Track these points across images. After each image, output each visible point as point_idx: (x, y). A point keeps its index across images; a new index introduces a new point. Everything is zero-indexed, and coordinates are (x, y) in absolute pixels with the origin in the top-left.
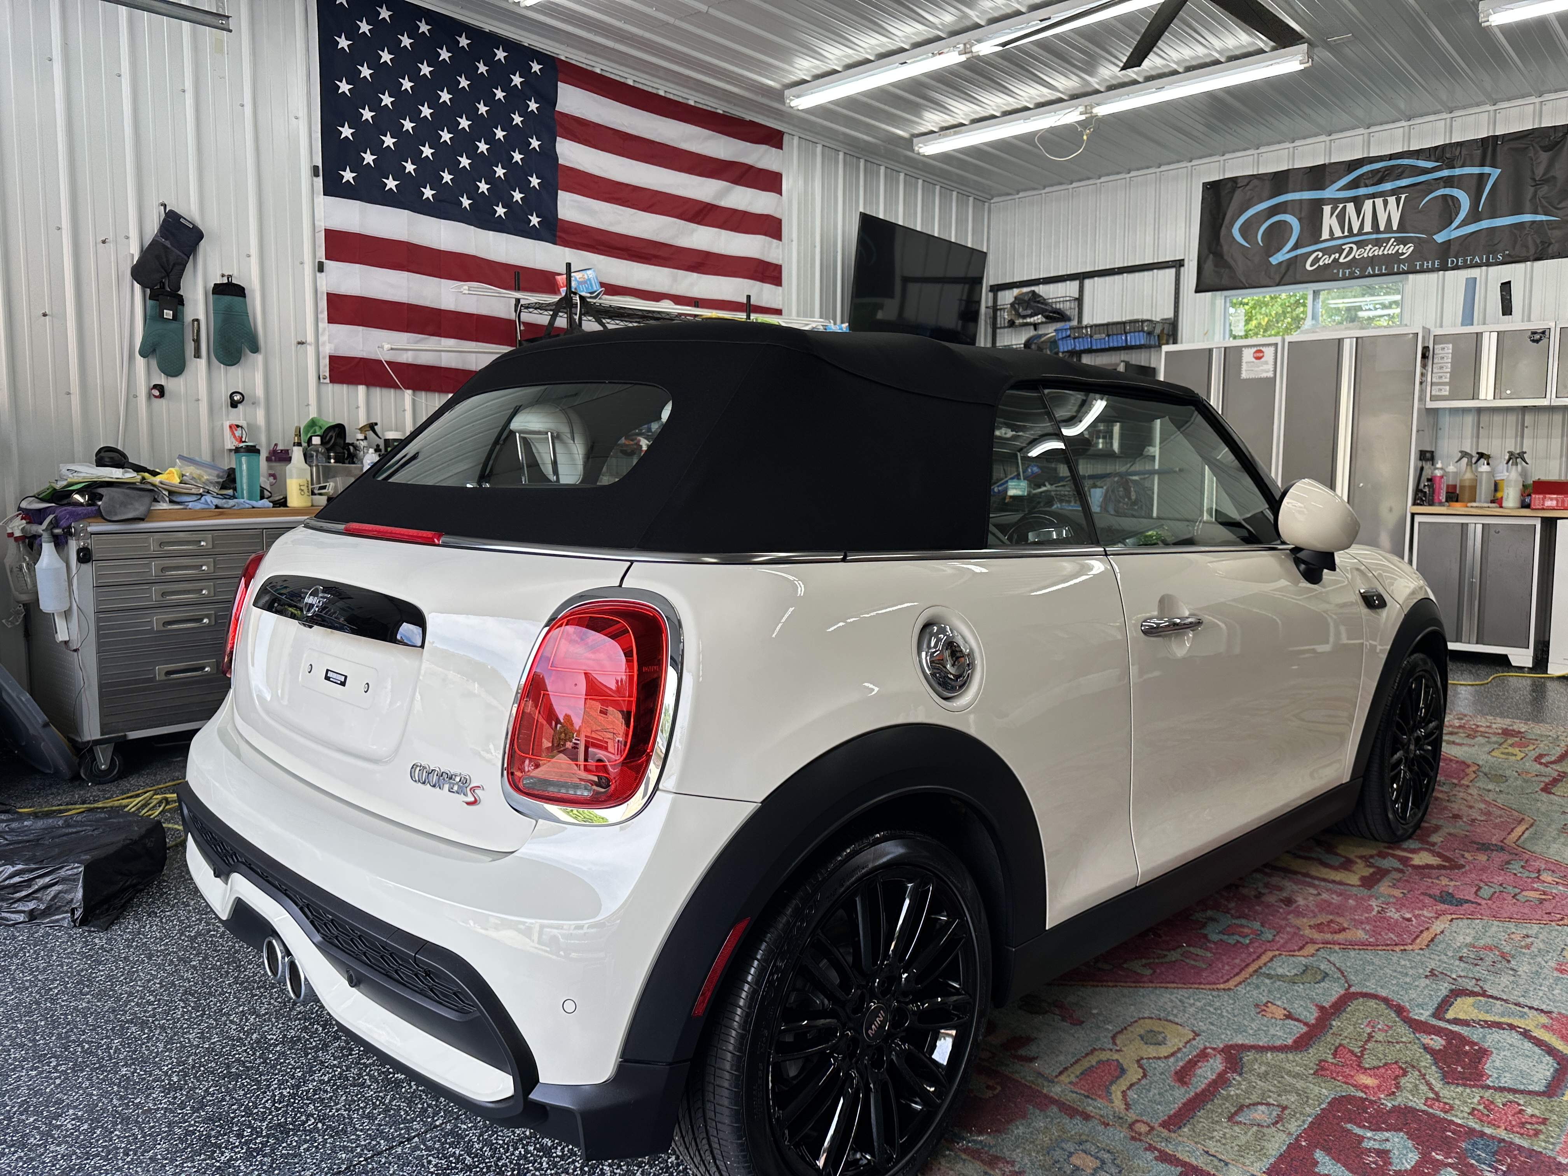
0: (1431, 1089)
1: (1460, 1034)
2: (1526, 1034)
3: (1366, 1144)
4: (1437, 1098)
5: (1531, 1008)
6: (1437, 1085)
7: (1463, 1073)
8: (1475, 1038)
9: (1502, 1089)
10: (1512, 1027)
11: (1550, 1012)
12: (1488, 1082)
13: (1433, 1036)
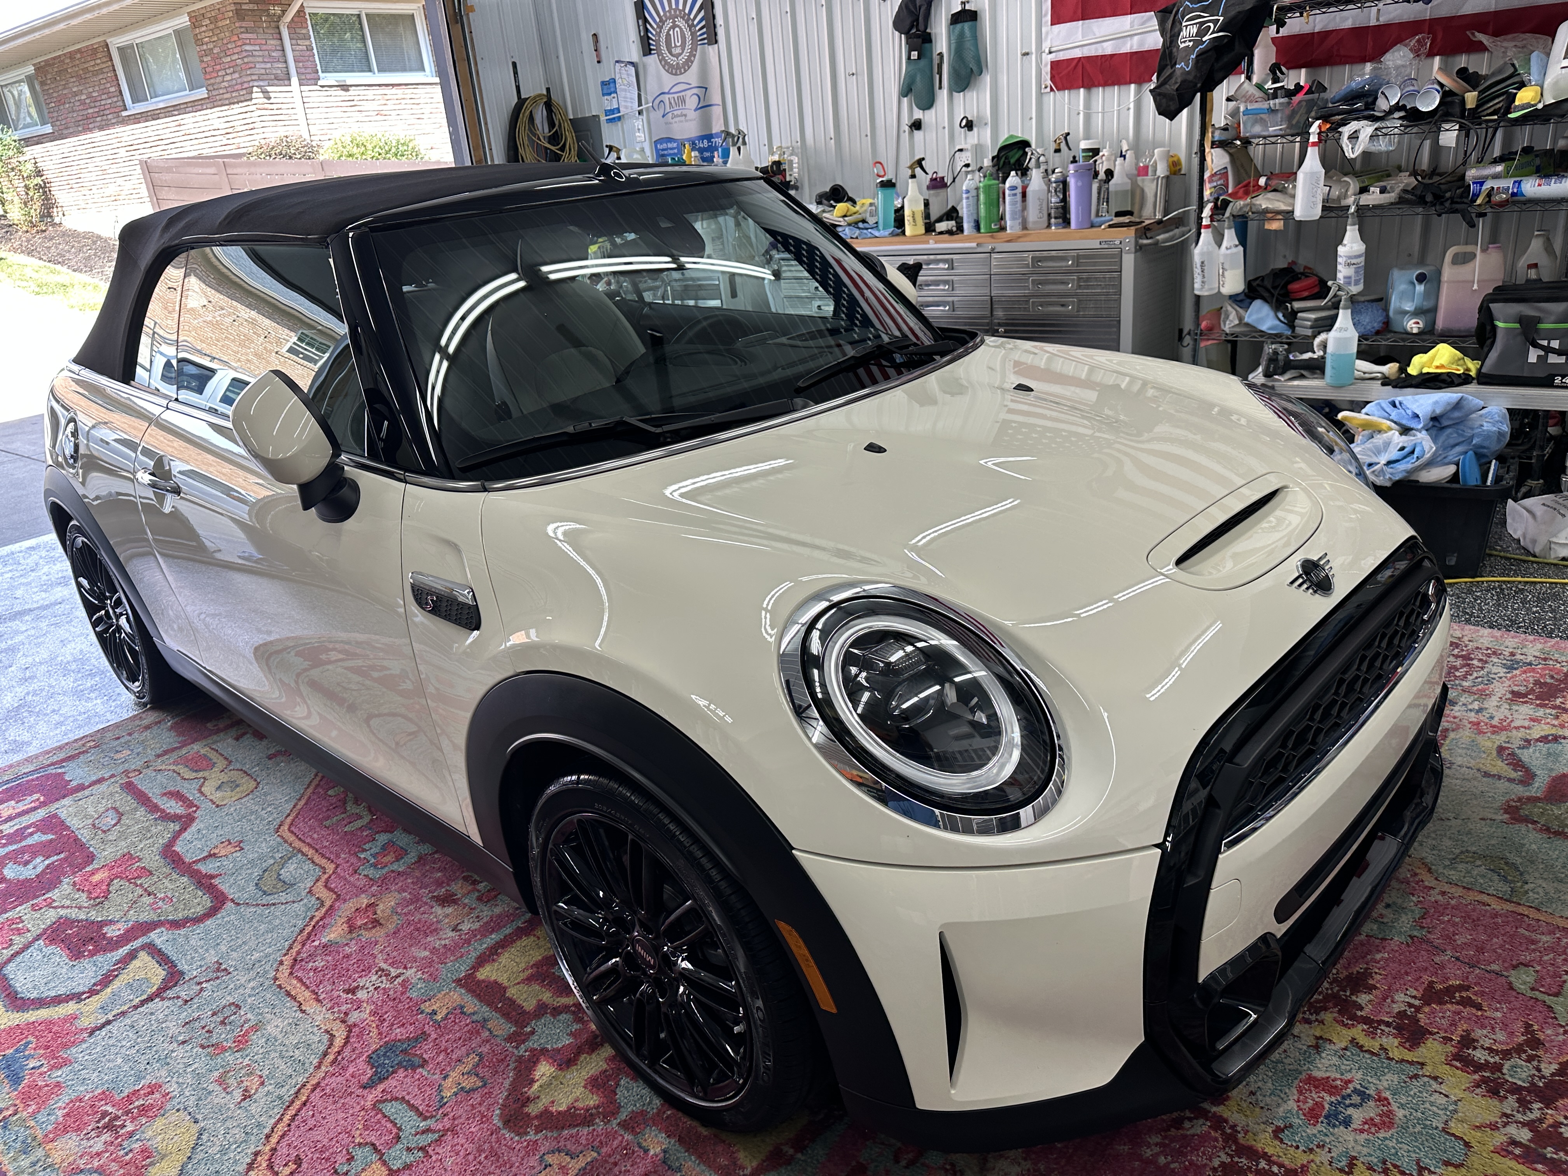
0: (63, 907)
1: (112, 950)
2: (77, 997)
3: (39, 860)
4: (49, 906)
5: (108, 1022)
6: (62, 912)
7: (63, 932)
8: (99, 958)
9: (26, 947)
10: (92, 992)
11: (91, 1033)
12: (41, 942)
13: (122, 932)
